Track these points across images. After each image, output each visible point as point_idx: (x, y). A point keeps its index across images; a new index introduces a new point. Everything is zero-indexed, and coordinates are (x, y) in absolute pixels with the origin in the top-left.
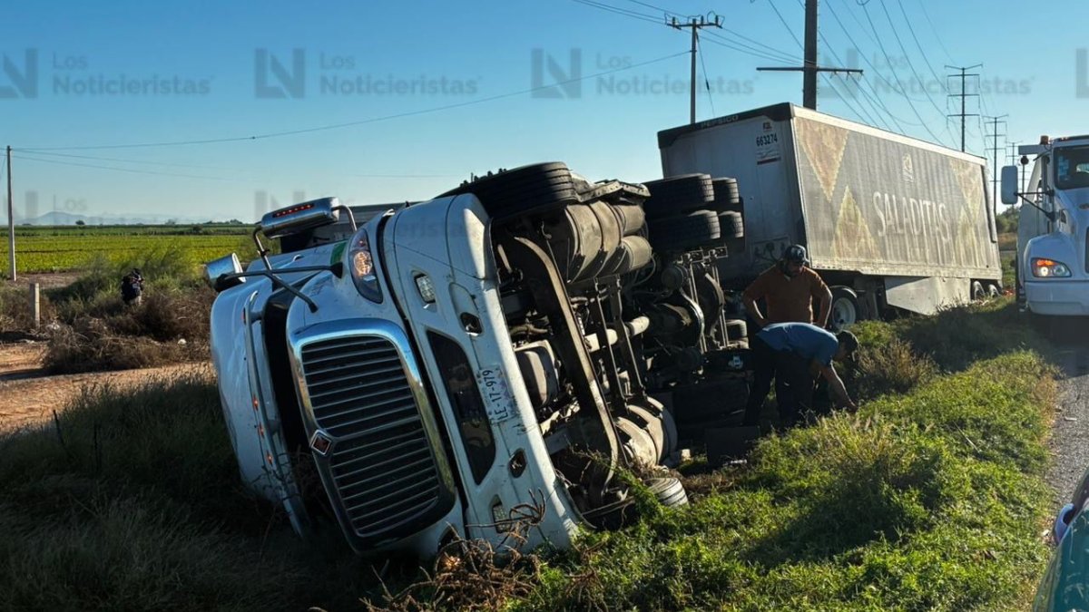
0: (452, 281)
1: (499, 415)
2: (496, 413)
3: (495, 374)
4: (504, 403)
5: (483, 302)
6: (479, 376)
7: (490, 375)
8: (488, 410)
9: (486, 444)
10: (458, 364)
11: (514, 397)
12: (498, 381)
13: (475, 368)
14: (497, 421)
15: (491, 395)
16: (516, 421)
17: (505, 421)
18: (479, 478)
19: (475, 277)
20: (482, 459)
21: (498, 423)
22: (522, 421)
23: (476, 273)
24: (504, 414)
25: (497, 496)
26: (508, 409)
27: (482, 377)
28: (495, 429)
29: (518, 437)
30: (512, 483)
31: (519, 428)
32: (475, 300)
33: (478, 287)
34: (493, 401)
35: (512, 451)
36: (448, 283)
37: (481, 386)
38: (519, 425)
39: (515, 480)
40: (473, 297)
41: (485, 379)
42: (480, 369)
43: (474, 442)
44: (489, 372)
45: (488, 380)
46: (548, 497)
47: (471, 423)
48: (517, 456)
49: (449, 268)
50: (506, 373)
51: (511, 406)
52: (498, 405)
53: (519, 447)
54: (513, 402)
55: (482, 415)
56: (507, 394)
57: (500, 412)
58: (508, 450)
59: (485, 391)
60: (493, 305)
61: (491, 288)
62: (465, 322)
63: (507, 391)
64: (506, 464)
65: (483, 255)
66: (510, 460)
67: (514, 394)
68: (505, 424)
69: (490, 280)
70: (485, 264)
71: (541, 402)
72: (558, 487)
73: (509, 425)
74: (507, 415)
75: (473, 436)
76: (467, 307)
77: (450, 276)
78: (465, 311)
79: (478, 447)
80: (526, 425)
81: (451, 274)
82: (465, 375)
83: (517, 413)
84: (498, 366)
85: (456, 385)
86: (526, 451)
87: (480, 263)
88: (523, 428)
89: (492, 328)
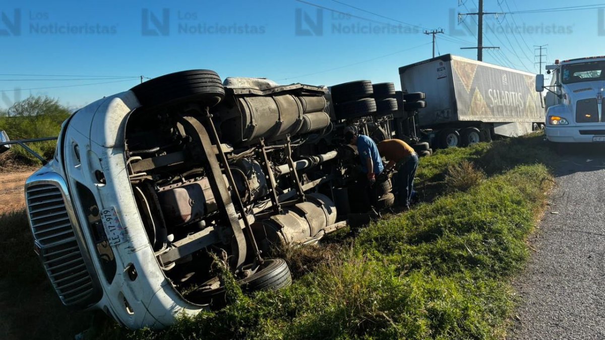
0: (89, 149)
1: (115, 241)
2: (113, 239)
3: (111, 213)
4: (118, 232)
5: (107, 163)
6: (102, 214)
7: (108, 214)
8: (108, 237)
9: (112, 259)
10: (93, 206)
11: (126, 228)
12: (113, 217)
13: (100, 208)
14: (114, 245)
15: (109, 227)
16: (127, 245)
17: (119, 245)
18: (110, 279)
19: (103, 146)
20: (110, 268)
21: (116, 246)
22: (132, 244)
23: (105, 143)
24: (118, 240)
25: (121, 292)
26: (121, 236)
27: (104, 215)
28: (114, 249)
29: (129, 255)
30: (128, 285)
31: (130, 249)
32: (101, 162)
33: (106, 154)
34: (111, 231)
36: (87, 150)
37: (104, 220)
38: (129, 247)
39: (133, 283)
40: (100, 160)
41: (105, 216)
42: (103, 208)
43: (105, 257)
44: (107, 211)
45: (107, 217)
46: (153, 294)
47: (102, 244)
48: (132, 267)
49: (89, 140)
50: (120, 212)
51: (123, 234)
52: (114, 234)
53: (129, 262)
54: (125, 232)
55: (107, 240)
56: (120, 227)
57: (115, 239)
58: (123, 264)
59: (106, 224)
60: (117, 165)
61: (118, 153)
62: (99, 176)
63: (119, 224)
64: (122, 273)
65: (117, 130)
66: (125, 270)
67: (127, 225)
68: (120, 246)
69: (118, 147)
70: (117, 137)
71: (183, 221)
72: (166, 286)
73: (122, 247)
74: (120, 241)
75: (104, 253)
76: (97, 166)
77: (88, 146)
78: (97, 169)
79: (107, 260)
80: (135, 247)
81: (89, 144)
82: (96, 212)
83: (128, 239)
84: (113, 208)
85: (93, 219)
86: (135, 265)
87: (111, 137)
88: (133, 249)
89: (111, 181)
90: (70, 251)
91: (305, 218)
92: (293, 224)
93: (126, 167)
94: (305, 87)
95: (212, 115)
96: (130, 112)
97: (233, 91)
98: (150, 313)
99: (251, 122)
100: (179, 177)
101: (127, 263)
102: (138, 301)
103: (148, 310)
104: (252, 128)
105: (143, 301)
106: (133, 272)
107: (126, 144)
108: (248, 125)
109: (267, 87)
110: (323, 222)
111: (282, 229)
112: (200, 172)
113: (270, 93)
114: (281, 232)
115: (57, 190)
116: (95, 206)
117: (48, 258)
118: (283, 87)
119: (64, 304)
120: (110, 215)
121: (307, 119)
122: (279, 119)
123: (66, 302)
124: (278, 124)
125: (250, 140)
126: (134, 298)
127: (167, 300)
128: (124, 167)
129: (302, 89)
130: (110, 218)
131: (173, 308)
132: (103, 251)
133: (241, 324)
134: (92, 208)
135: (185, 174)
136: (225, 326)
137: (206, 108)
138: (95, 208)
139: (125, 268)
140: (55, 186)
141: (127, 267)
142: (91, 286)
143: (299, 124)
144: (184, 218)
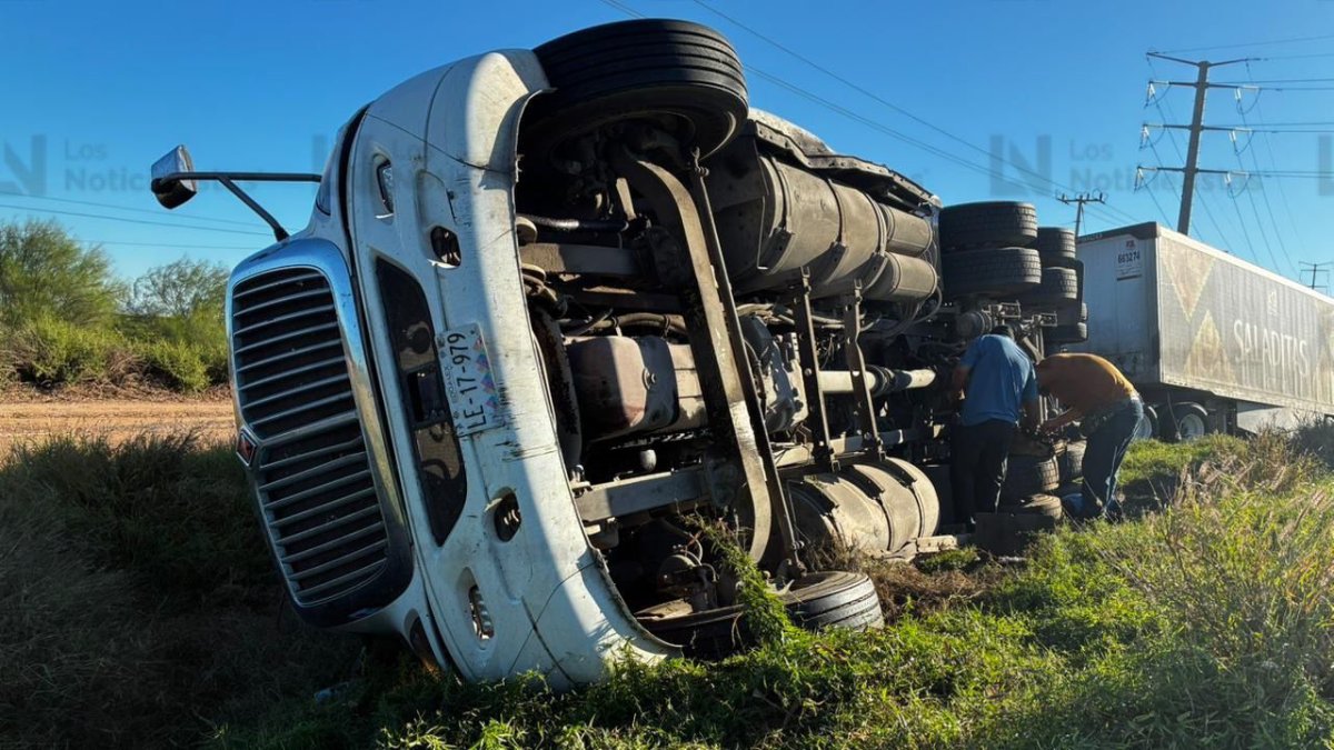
0: (420, 166)
1: (471, 421)
2: (467, 417)
3: (468, 342)
4: (481, 397)
5: (469, 207)
6: (442, 345)
7: (460, 343)
8: (453, 408)
9: (453, 475)
10: (417, 323)
11: (503, 389)
12: (473, 355)
13: (438, 328)
14: (467, 431)
15: (459, 380)
16: (501, 435)
17: (481, 432)
18: (441, 533)
19: (461, 161)
20: (445, 498)
21: (471, 435)
22: (515, 436)
23: (466, 153)
24: (479, 419)
25: (467, 569)
26: (489, 410)
27: (447, 345)
28: (465, 445)
29: (504, 465)
30: (492, 550)
31: (508, 449)
32: (452, 202)
33: (464, 181)
34: (462, 392)
35: (493, 489)
36: (415, 171)
37: (445, 362)
38: (507, 443)
39: (501, 545)
40: (451, 196)
41: (451, 348)
42: (447, 329)
43: (435, 469)
44: (458, 336)
45: (456, 353)
46: (558, 585)
47: (431, 433)
48: (509, 502)
49: (423, 143)
50: (492, 344)
51: (495, 406)
52: (471, 401)
53: (506, 484)
54: (500, 400)
55: (447, 419)
56: (489, 383)
57: (473, 414)
58: (486, 489)
59: (451, 373)
60: (492, 216)
61: (496, 188)
62: (444, 243)
63: (487, 377)
64: (479, 514)
65: (497, 130)
66: (489, 506)
67: (508, 384)
68: (483, 437)
69: (496, 172)
70: (496, 145)
71: (626, 422)
72: (589, 566)
73: (489, 440)
74: (485, 422)
75: (434, 457)
76: (441, 216)
77: (419, 158)
78: (437, 224)
79: (439, 478)
80: (524, 446)
81: (422, 155)
82: (425, 341)
83: (507, 419)
84: (476, 326)
85: (413, 360)
86: (516, 493)
87: (482, 142)
88: (517, 449)
89: (475, 255)
90: (334, 455)
91: (880, 502)
92: (854, 508)
93: (513, 229)
94: (897, 179)
95: (708, 171)
96: (527, 96)
97: (755, 128)
98: (540, 637)
99: (783, 223)
100: (609, 323)
101: (497, 489)
102: (513, 598)
103: (535, 628)
104: (783, 238)
105: (527, 601)
106: (509, 515)
107: (517, 169)
108: (775, 230)
109: (820, 151)
110: (914, 525)
111: (834, 511)
112: (657, 324)
113: (826, 166)
114: (832, 519)
115: (321, 282)
116: (422, 325)
117: (269, 476)
118: (855, 161)
119: (299, 603)
120: (466, 348)
121: (893, 261)
122: (839, 239)
123: (300, 601)
124: (836, 252)
125: (773, 272)
126: (502, 591)
127: (588, 608)
128: (510, 228)
129: (887, 182)
130: (463, 357)
131: (600, 632)
132: (430, 450)
133: (806, 693)
134: (414, 328)
135: (623, 319)
136: (757, 694)
137: (694, 150)
138: (424, 330)
139: (490, 502)
140: (315, 272)
141: (494, 498)
142: (379, 553)
143: (876, 270)
144: (629, 413)
